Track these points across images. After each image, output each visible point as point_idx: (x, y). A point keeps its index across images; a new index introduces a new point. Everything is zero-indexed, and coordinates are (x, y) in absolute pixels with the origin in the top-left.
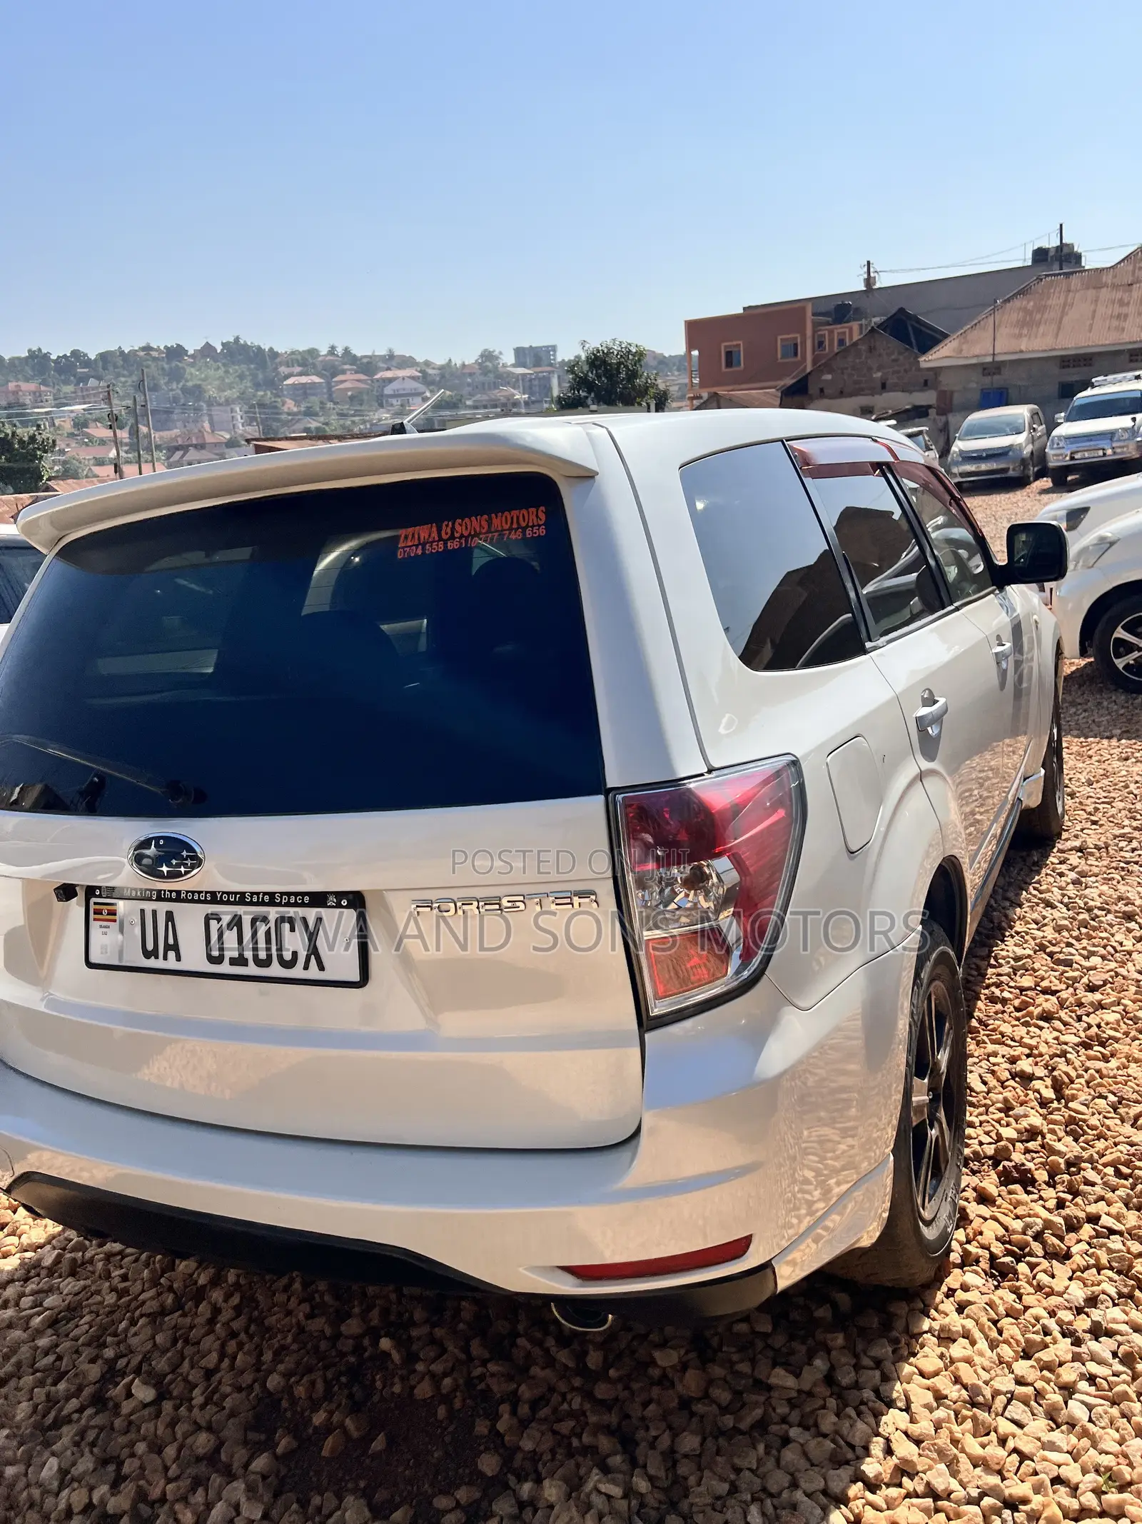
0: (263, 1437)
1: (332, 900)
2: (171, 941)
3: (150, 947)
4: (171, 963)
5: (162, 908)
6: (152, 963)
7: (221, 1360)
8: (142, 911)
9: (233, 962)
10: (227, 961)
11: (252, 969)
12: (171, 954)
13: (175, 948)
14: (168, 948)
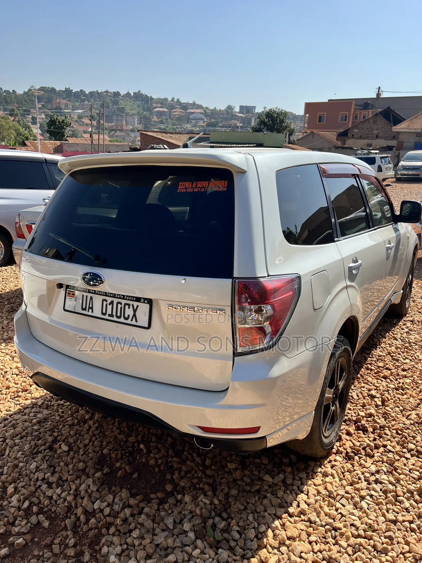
0: (100, 467)
1: (142, 300)
2: (91, 306)
3: (84, 307)
4: (90, 313)
5: (89, 295)
6: (84, 312)
7: (90, 442)
8: (83, 295)
9: (109, 315)
10: (107, 315)
11: (115, 319)
12: (90, 310)
13: (92, 308)
14: (89, 308)
